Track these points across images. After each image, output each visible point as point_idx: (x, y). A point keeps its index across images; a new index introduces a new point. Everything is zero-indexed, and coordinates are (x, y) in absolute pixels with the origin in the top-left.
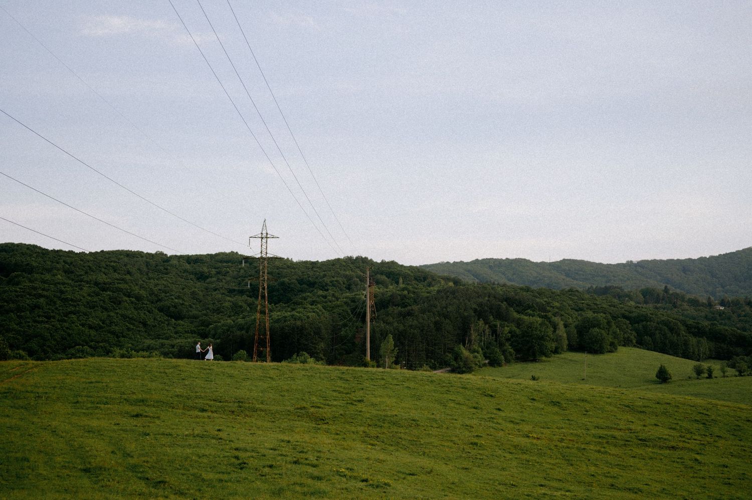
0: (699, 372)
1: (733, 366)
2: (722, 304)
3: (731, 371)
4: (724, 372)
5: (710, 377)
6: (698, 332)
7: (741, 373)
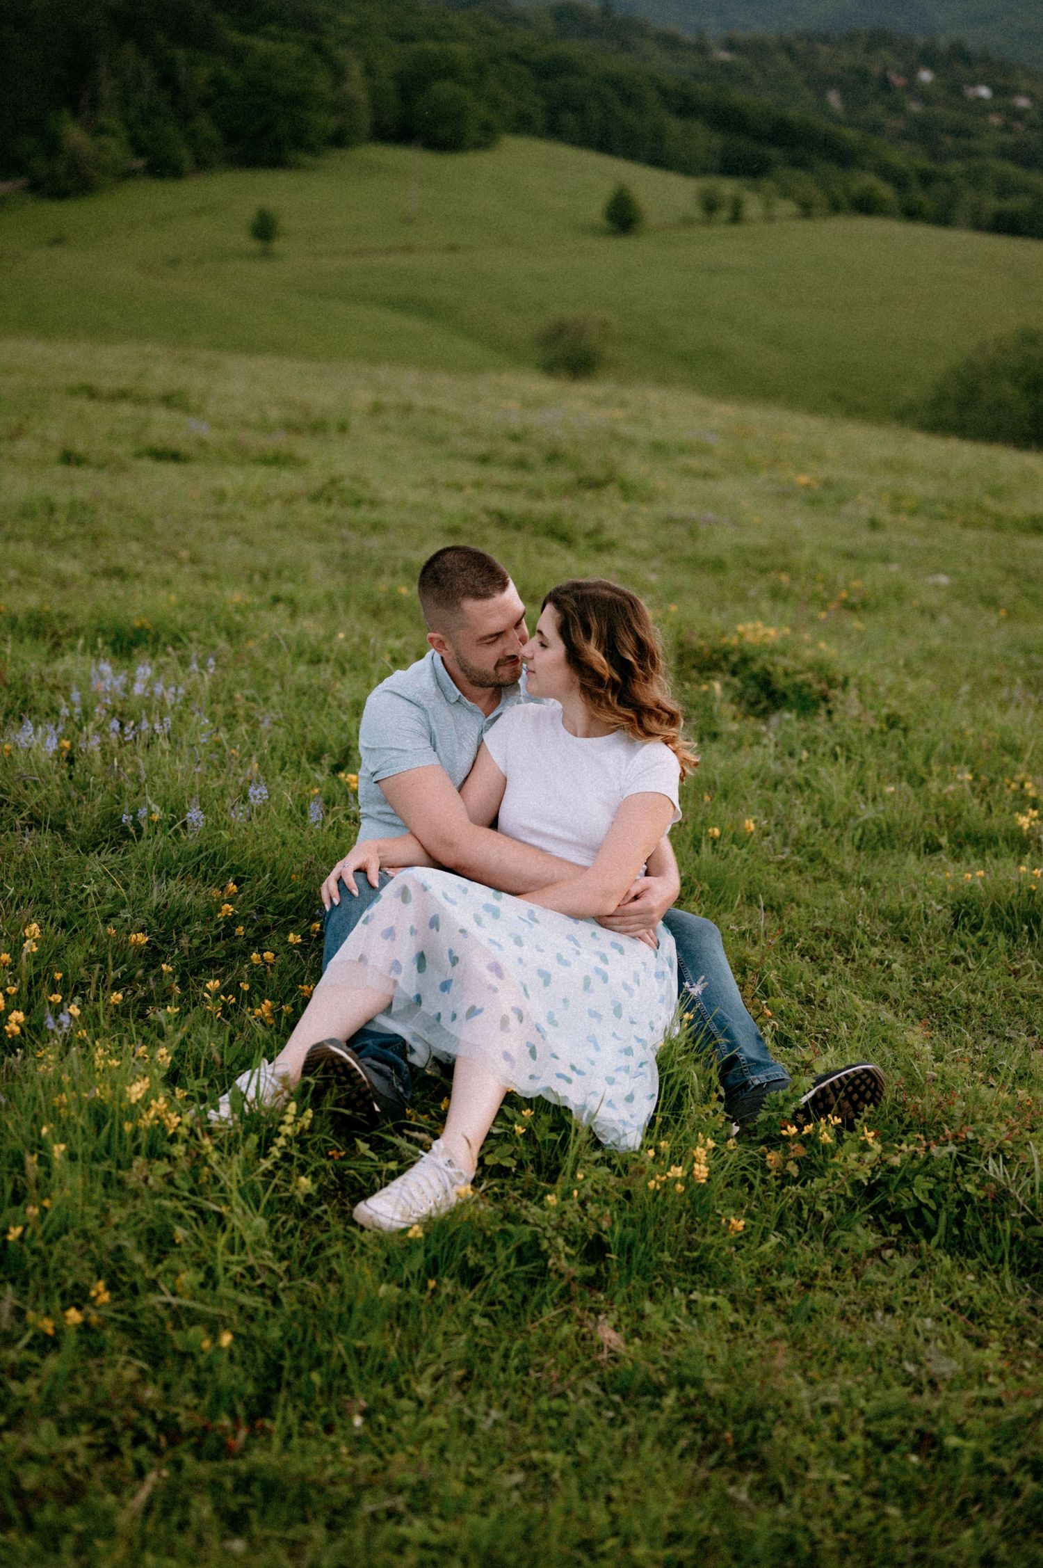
0: (710, 205)
1: (786, 194)
2: (730, 46)
3: (786, 207)
4: (768, 205)
5: (736, 217)
6: (685, 107)
7: (806, 210)
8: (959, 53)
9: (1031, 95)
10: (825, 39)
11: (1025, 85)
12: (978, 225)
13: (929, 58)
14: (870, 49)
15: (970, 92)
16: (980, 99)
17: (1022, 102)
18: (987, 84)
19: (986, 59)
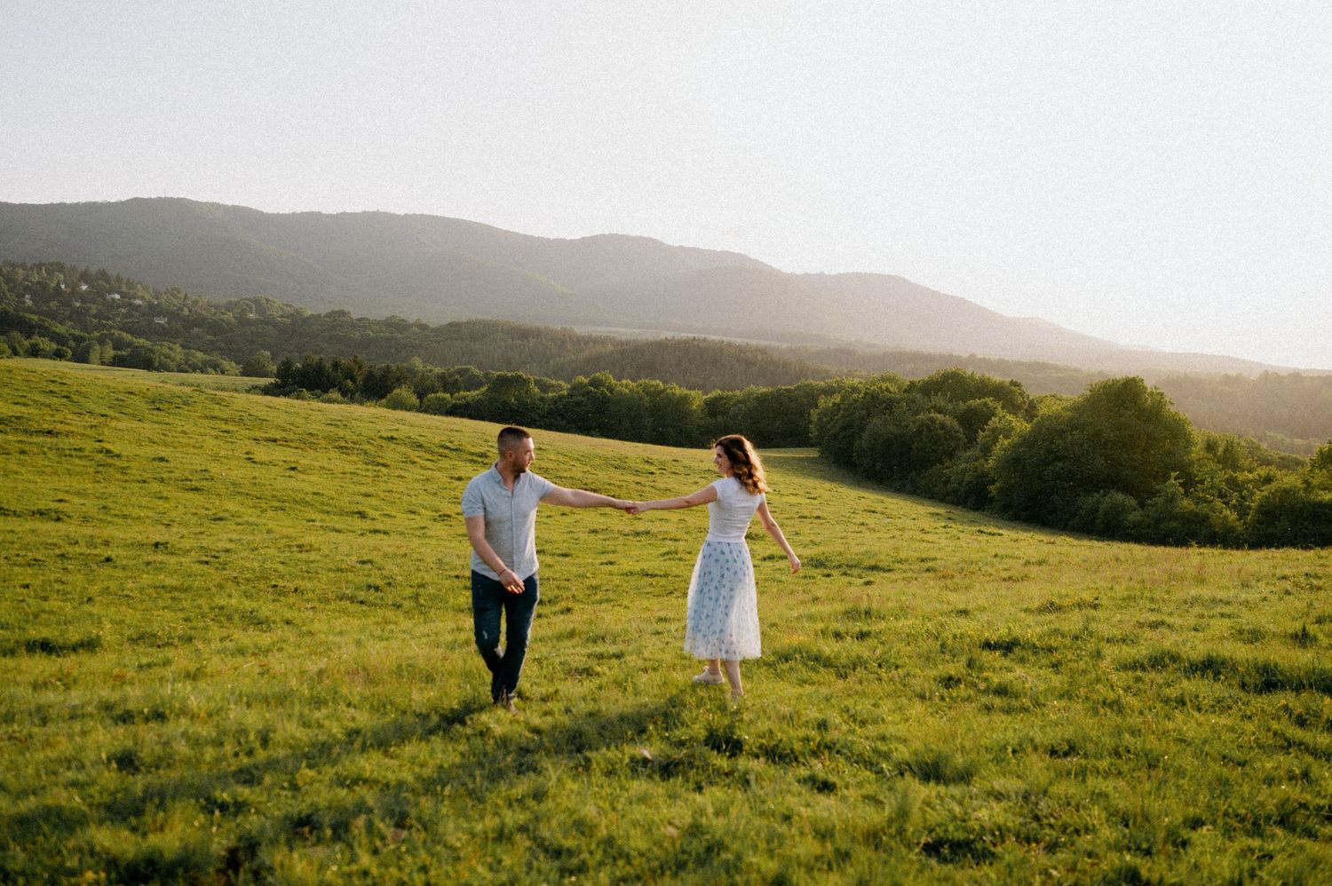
8: (103, 275)
9: (142, 298)
10: (23, 266)
11: (140, 294)
12: (103, 363)
13: (84, 277)
14: (50, 272)
15: (109, 297)
16: (113, 299)
17: (138, 302)
18: (118, 293)
19: (119, 279)
